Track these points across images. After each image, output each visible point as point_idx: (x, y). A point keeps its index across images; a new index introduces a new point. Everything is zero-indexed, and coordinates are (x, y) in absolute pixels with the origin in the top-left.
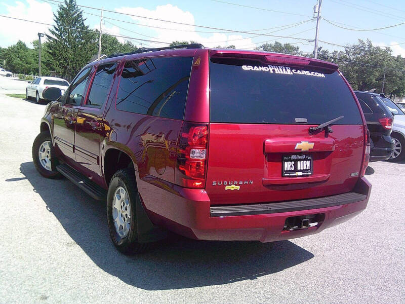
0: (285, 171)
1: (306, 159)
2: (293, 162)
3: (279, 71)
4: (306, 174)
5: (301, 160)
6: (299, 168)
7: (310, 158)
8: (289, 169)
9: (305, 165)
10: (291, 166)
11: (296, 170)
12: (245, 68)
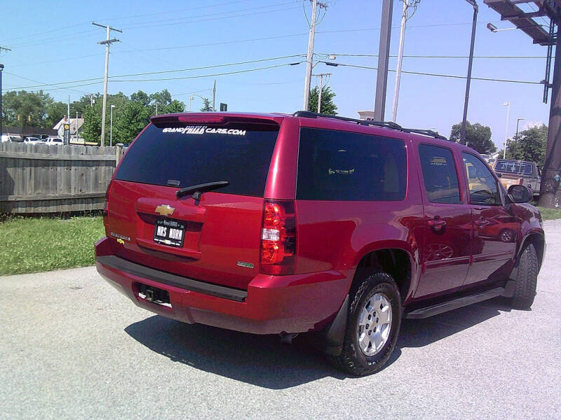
0: (156, 236)
1: (178, 228)
2: (166, 228)
3: (191, 131)
4: (174, 244)
5: (173, 228)
6: (170, 236)
7: (182, 227)
8: (161, 235)
9: (177, 234)
10: (164, 232)
11: (167, 238)
12: (165, 130)
